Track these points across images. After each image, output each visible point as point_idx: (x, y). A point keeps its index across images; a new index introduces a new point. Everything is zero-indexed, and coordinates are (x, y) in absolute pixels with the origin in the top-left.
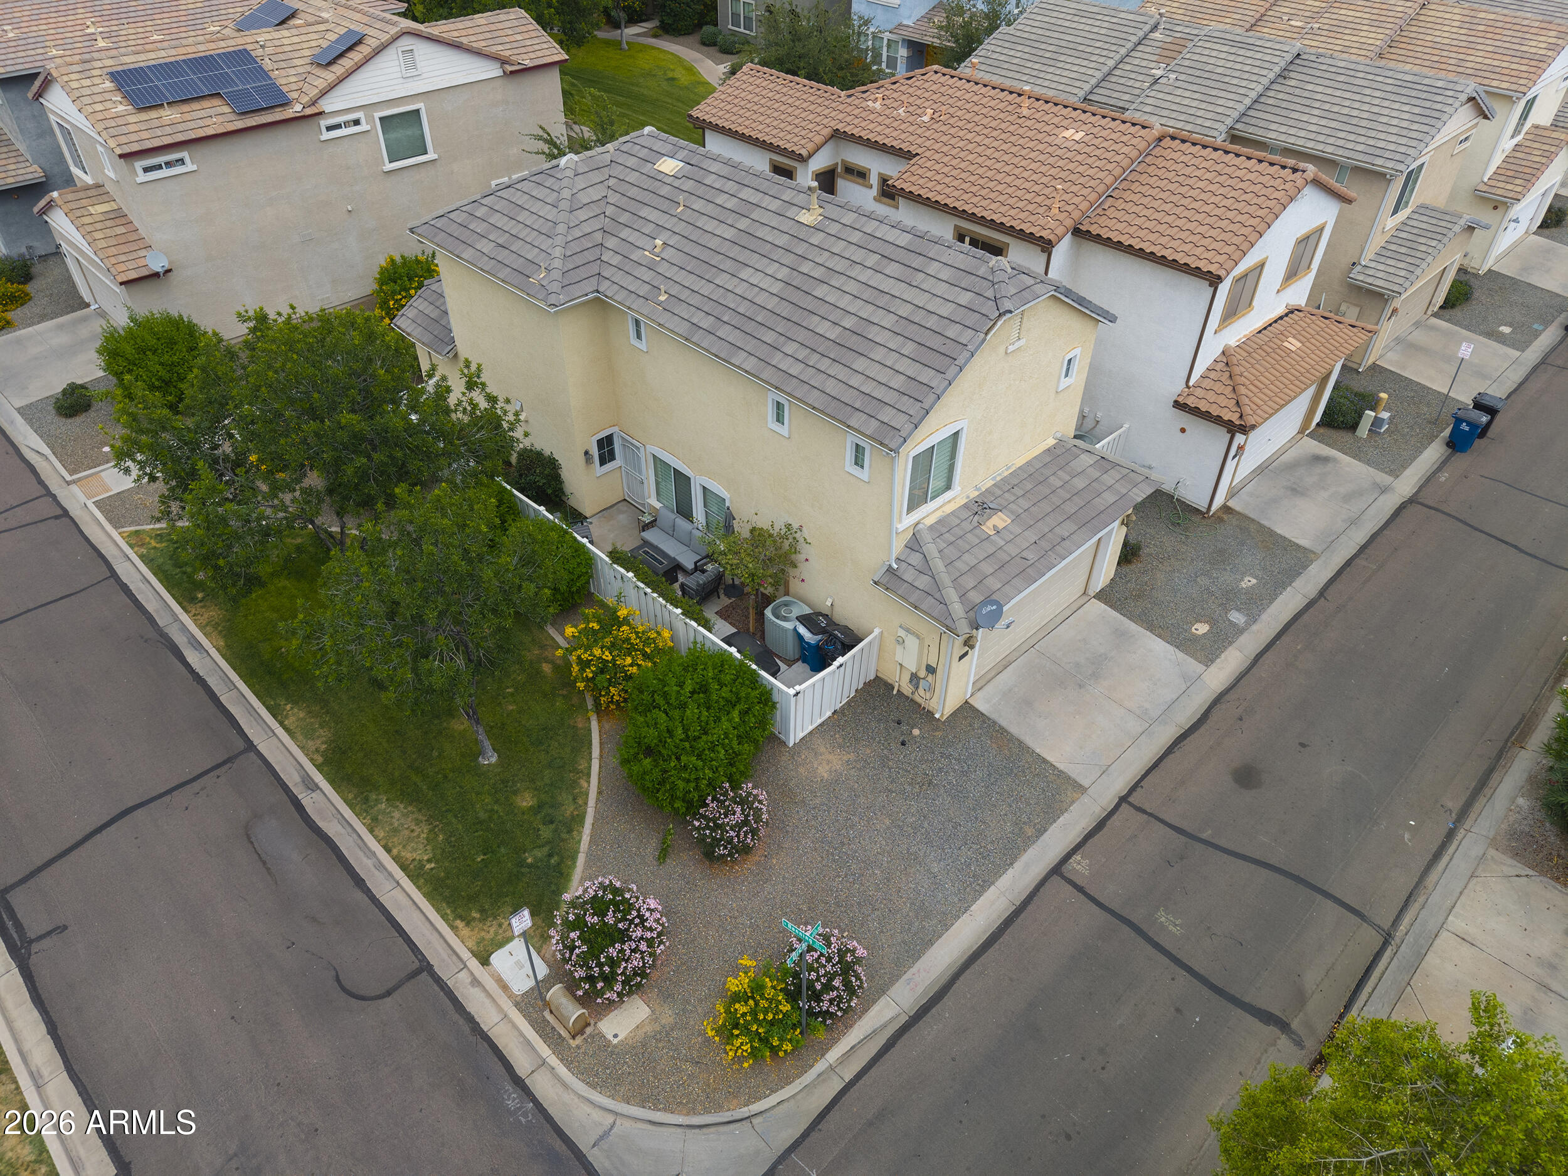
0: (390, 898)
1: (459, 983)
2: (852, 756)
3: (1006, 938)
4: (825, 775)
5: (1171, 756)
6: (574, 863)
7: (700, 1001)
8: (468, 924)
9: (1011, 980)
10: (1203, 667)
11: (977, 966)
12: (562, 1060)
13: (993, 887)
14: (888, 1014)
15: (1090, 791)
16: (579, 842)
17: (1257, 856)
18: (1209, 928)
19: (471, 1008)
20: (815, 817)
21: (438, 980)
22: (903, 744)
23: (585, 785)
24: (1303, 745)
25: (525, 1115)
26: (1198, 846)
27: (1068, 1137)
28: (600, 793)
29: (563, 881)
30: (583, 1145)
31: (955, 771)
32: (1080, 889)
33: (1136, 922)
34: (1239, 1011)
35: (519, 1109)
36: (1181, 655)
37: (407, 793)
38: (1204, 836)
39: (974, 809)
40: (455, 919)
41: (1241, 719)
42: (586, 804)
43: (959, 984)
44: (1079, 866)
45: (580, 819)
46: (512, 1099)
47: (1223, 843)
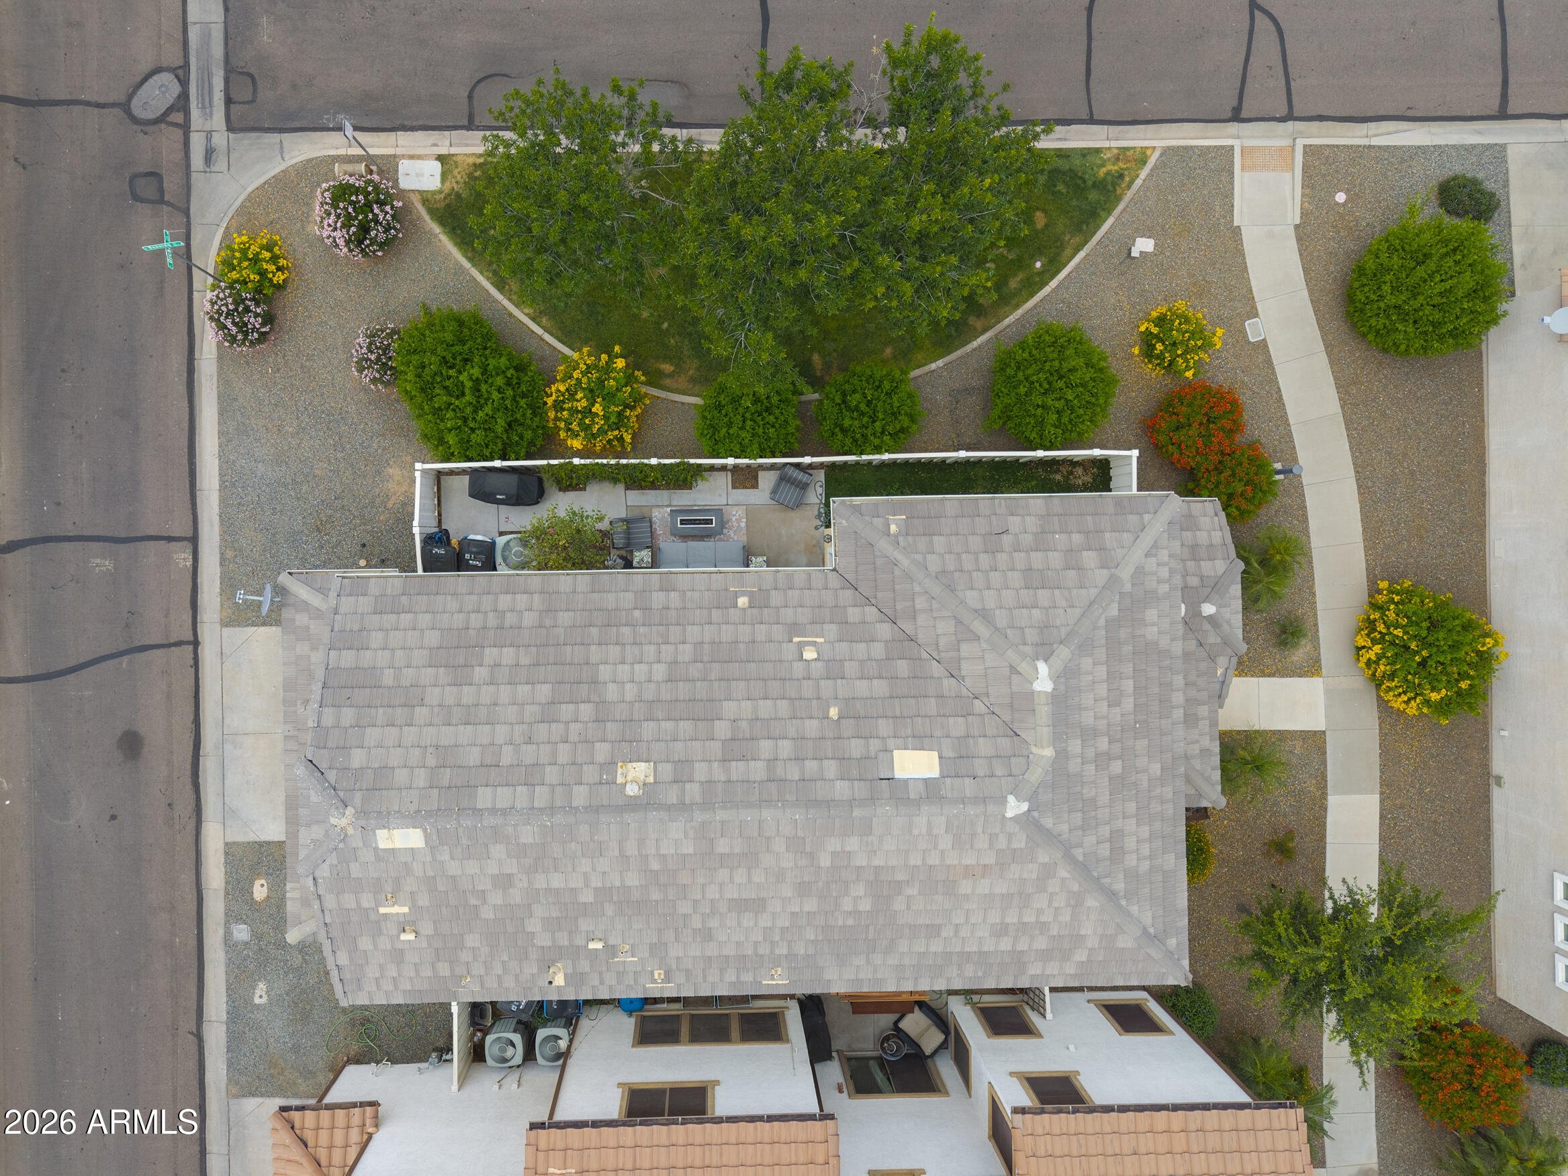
2: (390, 505)
3: (185, 460)
4: (391, 471)
5: (192, 717)
6: (467, 258)
7: (305, 254)
8: (475, 165)
9: (160, 435)
10: (229, 839)
11: (186, 425)
12: (339, 156)
13: (218, 488)
14: (206, 348)
15: (218, 626)
16: (481, 273)
17: (84, 673)
18: (78, 582)
19: (420, 135)
20: (364, 431)
21: (455, 128)
22: (364, 545)
23: (527, 311)
24: (113, 817)
25: (328, 120)
26: (124, 647)
27: (63, 371)
28: (510, 315)
29: (459, 240)
30: (287, 137)
31: (312, 556)
32: (170, 539)
33: (121, 545)
34: (28, 537)
35: (334, 119)
36: (251, 838)
38: (125, 659)
39: (274, 535)
40: (485, 160)
41: (169, 805)
42: (510, 300)
43: (186, 404)
44: (183, 557)
45: (500, 285)
47: (110, 663)
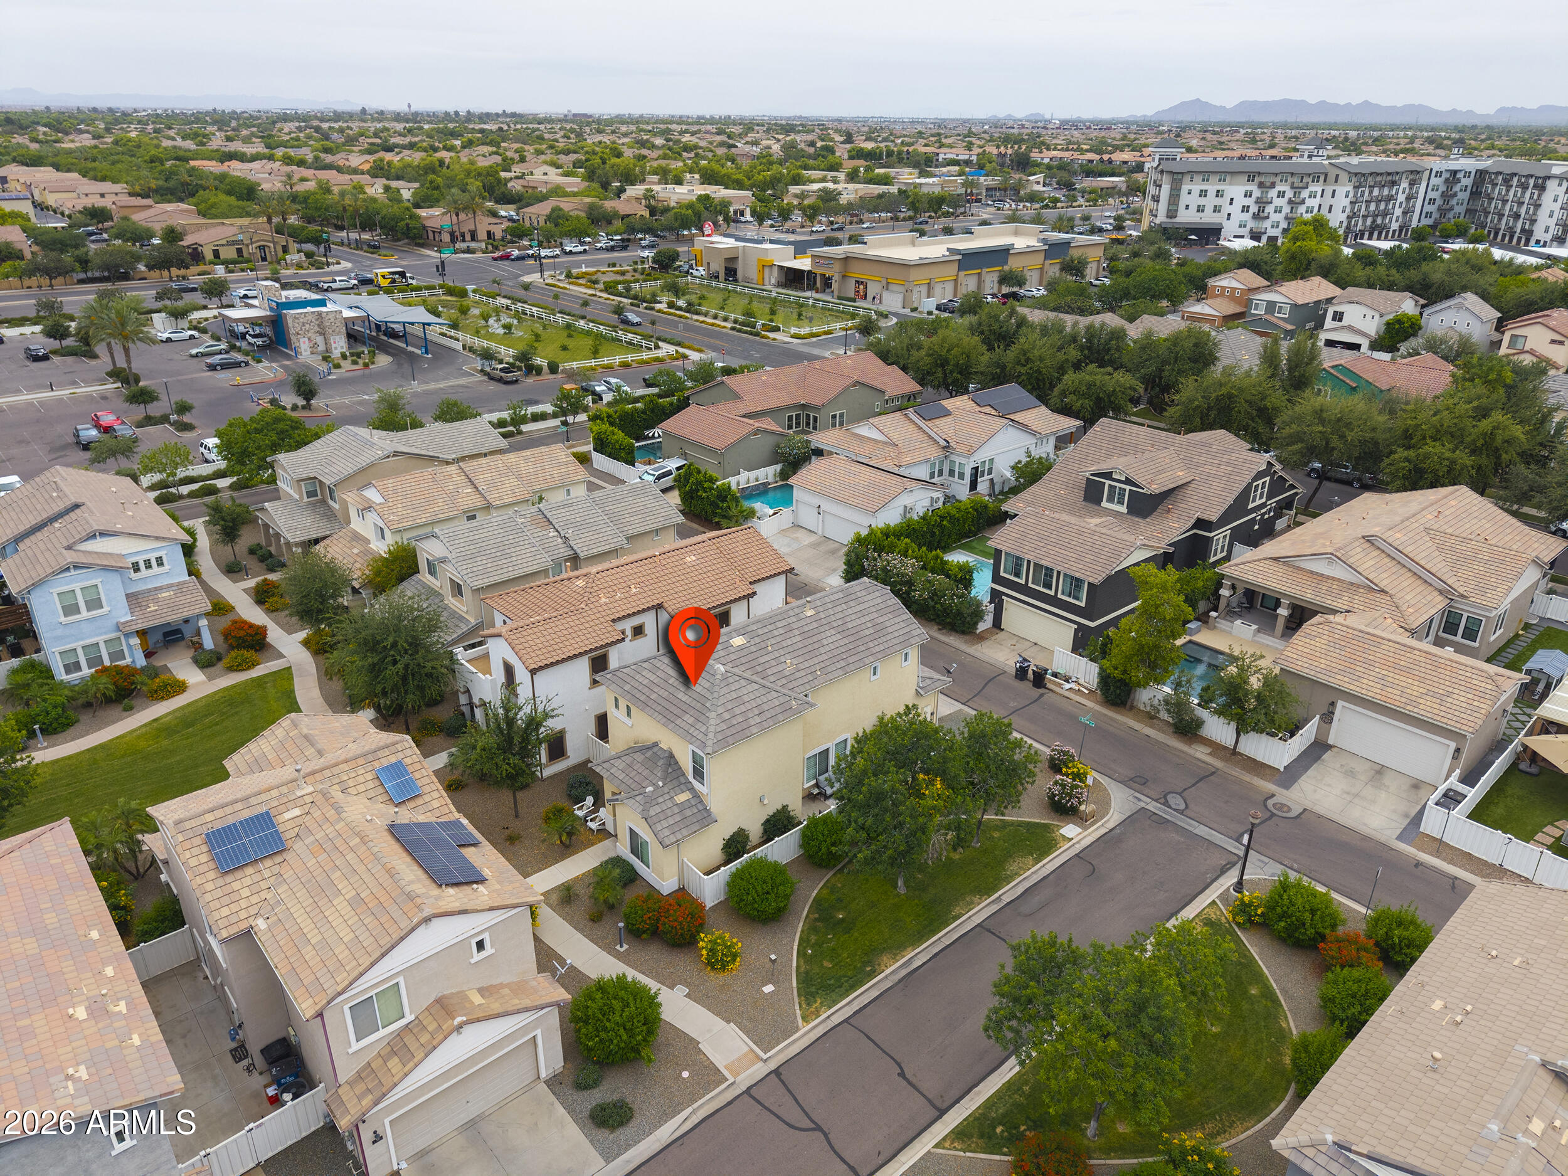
0: (1051, 867)
1: (1078, 848)
12: (1100, 821)
19: (1088, 844)
21: (1082, 851)
37: (1000, 863)
40: (1055, 848)
46: (1118, 831)
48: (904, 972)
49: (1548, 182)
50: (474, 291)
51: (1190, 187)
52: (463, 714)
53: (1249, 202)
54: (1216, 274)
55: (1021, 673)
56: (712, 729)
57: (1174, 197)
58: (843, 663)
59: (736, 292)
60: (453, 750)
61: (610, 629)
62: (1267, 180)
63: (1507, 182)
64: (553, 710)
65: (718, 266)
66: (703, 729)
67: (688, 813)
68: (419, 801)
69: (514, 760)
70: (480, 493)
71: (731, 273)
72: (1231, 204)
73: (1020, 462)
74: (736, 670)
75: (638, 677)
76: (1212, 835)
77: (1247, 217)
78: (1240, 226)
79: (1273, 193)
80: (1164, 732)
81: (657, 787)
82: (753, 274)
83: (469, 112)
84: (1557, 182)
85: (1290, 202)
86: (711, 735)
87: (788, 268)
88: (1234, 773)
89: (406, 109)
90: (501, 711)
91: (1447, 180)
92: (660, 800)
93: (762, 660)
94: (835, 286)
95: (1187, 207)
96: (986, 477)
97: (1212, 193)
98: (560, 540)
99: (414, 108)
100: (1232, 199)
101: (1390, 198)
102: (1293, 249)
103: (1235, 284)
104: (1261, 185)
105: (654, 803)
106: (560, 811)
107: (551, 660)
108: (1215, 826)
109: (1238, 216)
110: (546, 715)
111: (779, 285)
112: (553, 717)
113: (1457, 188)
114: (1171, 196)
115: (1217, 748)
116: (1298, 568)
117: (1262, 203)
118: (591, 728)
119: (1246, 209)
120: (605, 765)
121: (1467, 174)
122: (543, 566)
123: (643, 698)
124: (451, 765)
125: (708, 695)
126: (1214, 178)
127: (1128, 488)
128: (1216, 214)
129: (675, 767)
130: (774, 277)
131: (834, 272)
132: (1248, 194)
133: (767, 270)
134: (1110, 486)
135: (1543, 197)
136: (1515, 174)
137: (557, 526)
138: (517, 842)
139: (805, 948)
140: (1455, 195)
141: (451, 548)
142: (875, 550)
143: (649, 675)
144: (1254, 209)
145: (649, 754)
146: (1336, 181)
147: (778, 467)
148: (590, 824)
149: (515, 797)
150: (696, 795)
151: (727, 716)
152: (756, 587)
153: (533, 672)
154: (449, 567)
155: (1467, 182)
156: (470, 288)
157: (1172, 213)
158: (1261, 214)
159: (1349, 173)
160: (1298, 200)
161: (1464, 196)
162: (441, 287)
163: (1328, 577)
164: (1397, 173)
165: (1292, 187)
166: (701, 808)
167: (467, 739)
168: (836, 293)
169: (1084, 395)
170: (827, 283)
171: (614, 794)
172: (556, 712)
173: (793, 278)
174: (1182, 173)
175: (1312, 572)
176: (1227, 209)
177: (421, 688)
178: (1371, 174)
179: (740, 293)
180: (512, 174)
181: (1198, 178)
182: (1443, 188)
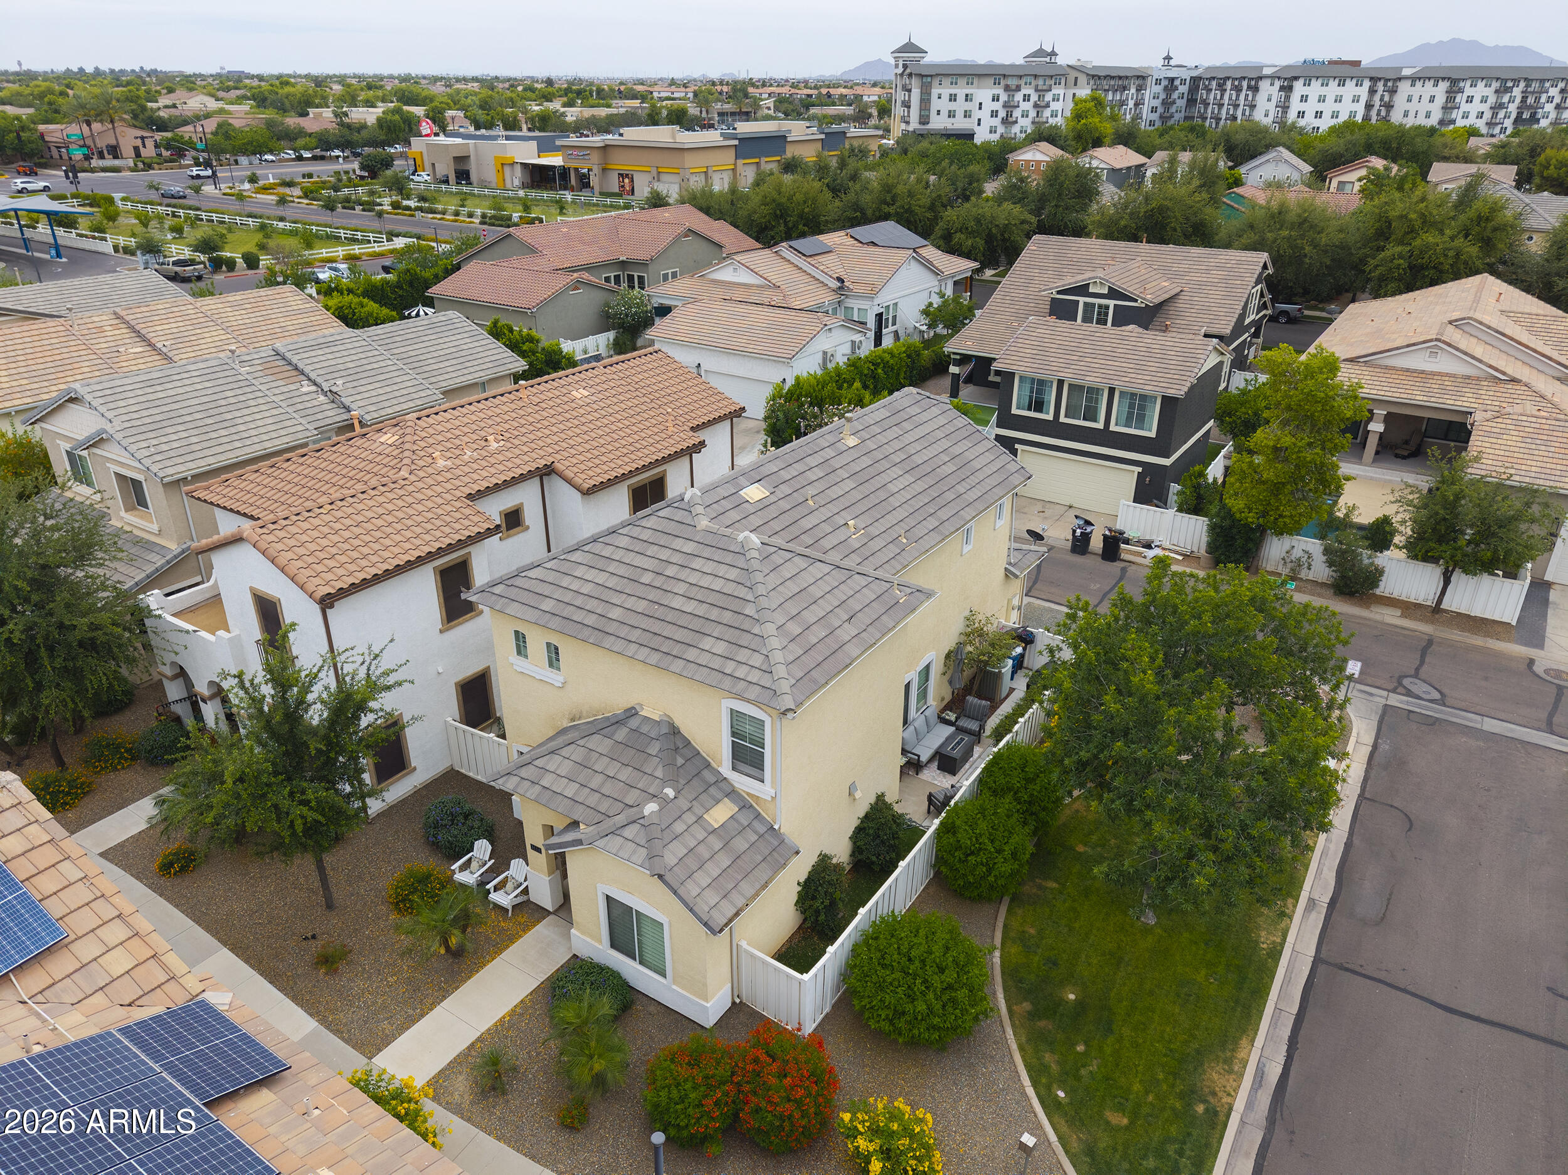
48: (1265, 1099)
49: (1261, 83)
50: (124, 199)
51: (940, 91)
52: (178, 720)
53: (997, 106)
54: (1013, 150)
55: (1080, 544)
56: (778, 657)
57: (925, 102)
58: (932, 523)
59: (474, 195)
60: (165, 791)
61: (467, 511)
62: (1012, 82)
63: (1221, 87)
64: (386, 674)
65: (446, 168)
66: (757, 660)
67: (740, 844)
68: (60, 965)
69: (314, 792)
70: (160, 352)
71: (463, 176)
72: (980, 108)
73: (930, 304)
74: (778, 541)
75: (565, 581)
76: (1512, 730)
77: (996, 122)
78: (991, 132)
79: (1019, 97)
80: (1320, 595)
81: (665, 802)
82: (491, 175)
83: (97, 69)
84: (1268, 81)
85: (1036, 106)
86: (781, 671)
87: (534, 165)
88: (1454, 637)
89: (16, 68)
90: (267, 690)
91: (1166, 88)
92: (679, 827)
93: (807, 523)
94: (594, 181)
95: (939, 112)
96: (891, 328)
97: (961, 98)
98: (322, 398)
99: (25, 68)
100: (981, 104)
101: (1122, 103)
102: (1079, 127)
103: (1039, 157)
104: (1007, 88)
105: (668, 835)
106: (425, 879)
107: (362, 576)
108: (1503, 716)
109: (988, 122)
110: (374, 687)
111: (524, 186)
112: (388, 688)
113: (1175, 95)
114: (922, 100)
115: (1409, 608)
116: (1386, 367)
117: (1009, 107)
118: (450, 707)
119: (994, 114)
120: (524, 773)
121: (1183, 82)
122: (300, 438)
123: (591, 620)
124: (165, 824)
125: (742, 592)
126: (962, 81)
127: (1112, 303)
128: (967, 119)
129: (688, 753)
130: (516, 178)
131: (590, 165)
132: (996, 98)
133: (507, 170)
134: (1086, 304)
135: (1257, 98)
136: (1228, 78)
137: (313, 376)
138: (342, 966)
139: (1049, 1088)
140: (1174, 102)
141: (109, 415)
142: (811, 404)
143: (591, 575)
144: (1002, 114)
145: (621, 734)
146: (1076, 84)
147: (611, 335)
148: (495, 897)
149: (321, 868)
150: (745, 804)
151: (795, 628)
152: (702, 435)
153: (327, 603)
154: (110, 452)
155: (1183, 89)
156: (117, 196)
157: (924, 120)
158: (1010, 119)
159: (1088, 75)
160: (1043, 104)
161: (1181, 103)
162: (74, 196)
163: (1433, 374)
164: (1127, 77)
165: (1037, 90)
166: (762, 829)
167: (197, 762)
168: (597, 189)
169: (972, 233)
170: (584, 182)
171: (549, 830)
172: (391, 680)
173: (539, 177)
174: (931, 76)
175: (1408, 370)
176: (977, 114)
177: (75, 675)
178: (1105, 77)
179: (479, 196)
180: (160, 104)
181: (946, 81)
182: (1163, 96)
